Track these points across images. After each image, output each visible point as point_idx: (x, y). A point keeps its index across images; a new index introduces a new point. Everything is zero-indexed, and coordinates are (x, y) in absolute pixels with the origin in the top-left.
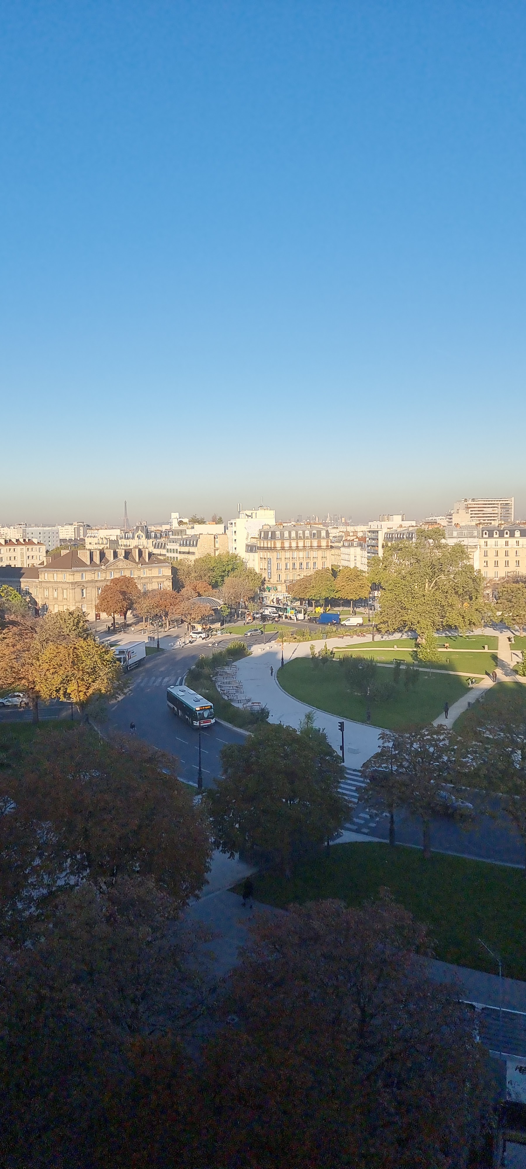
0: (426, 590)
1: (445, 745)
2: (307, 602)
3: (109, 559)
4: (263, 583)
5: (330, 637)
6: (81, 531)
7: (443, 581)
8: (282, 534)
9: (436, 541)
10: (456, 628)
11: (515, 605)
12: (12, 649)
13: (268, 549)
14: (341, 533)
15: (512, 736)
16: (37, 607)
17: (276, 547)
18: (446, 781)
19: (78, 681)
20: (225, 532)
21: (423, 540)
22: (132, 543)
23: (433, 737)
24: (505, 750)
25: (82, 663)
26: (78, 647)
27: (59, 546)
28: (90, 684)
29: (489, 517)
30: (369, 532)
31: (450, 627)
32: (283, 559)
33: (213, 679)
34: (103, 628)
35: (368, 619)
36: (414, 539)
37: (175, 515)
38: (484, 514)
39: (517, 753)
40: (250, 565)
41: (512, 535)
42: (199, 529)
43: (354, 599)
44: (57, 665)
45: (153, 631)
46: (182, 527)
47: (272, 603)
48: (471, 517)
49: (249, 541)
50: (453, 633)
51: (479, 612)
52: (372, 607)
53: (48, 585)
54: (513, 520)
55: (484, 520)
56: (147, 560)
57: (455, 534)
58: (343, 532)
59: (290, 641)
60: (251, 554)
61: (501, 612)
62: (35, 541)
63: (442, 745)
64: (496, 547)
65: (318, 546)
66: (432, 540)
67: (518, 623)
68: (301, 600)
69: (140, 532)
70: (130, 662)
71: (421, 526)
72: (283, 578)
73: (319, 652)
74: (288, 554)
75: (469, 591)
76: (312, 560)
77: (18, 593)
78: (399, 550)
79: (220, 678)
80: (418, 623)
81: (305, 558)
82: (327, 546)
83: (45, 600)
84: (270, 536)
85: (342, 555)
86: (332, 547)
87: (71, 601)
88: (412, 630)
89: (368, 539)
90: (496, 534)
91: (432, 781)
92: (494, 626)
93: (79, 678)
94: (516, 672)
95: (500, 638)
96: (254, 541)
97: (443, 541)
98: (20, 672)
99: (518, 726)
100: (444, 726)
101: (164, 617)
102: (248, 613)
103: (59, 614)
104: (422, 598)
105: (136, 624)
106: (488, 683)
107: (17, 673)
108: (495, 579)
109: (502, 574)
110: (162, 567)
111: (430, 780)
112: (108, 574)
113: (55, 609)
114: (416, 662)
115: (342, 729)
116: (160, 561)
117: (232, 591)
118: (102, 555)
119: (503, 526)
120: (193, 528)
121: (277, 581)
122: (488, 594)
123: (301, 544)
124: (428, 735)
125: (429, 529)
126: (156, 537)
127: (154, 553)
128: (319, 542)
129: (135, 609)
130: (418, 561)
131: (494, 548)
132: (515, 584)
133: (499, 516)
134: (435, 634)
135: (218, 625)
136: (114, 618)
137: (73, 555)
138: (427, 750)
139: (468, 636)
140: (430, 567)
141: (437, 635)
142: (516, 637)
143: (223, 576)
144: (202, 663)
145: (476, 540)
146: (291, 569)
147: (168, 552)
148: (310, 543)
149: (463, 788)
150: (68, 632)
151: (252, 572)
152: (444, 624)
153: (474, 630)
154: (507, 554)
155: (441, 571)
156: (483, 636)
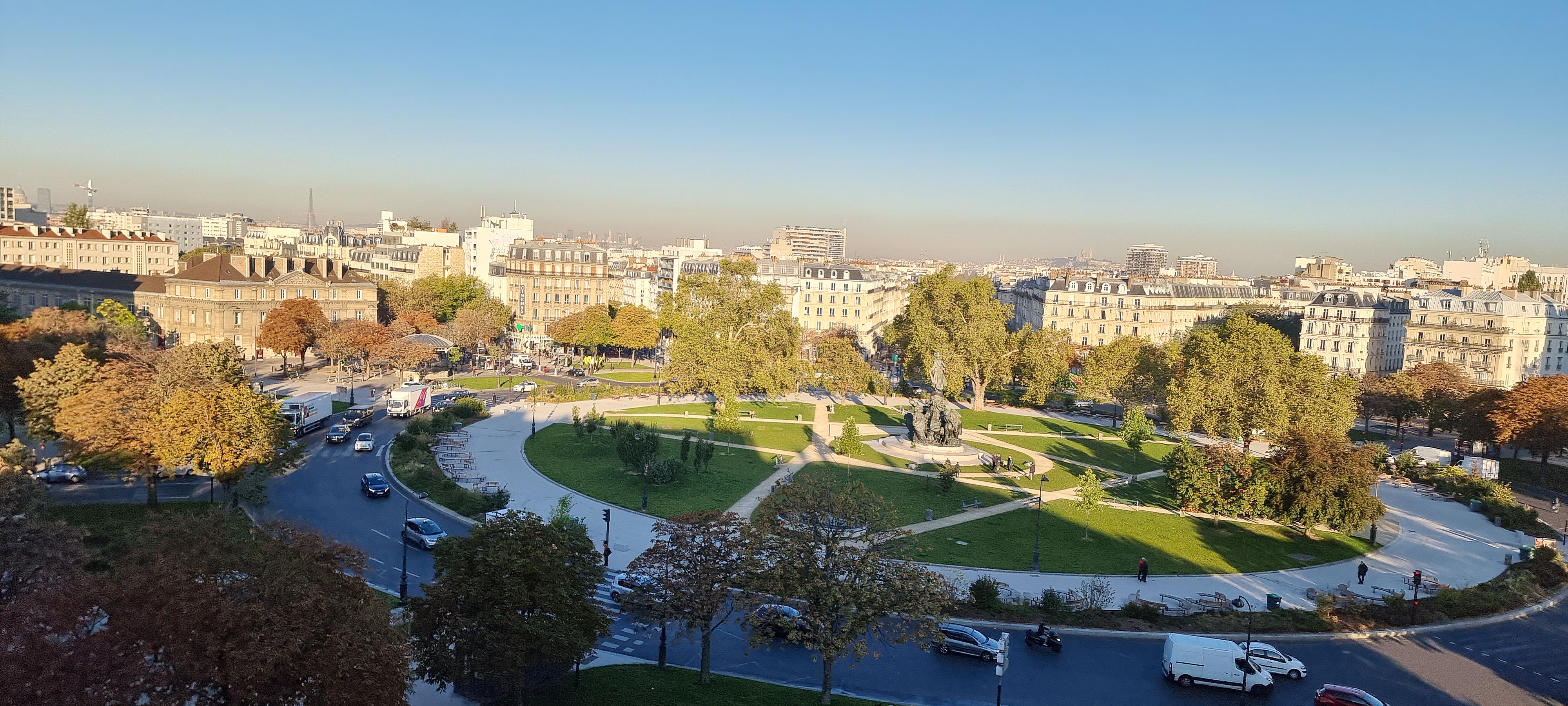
0: (729, 340)
1: (735, 538)
2: (573, 349)
3: (280, 270)
4: (512, 320)
5: (602, 398)
6: (239, 227)
7: (751, 330)
8: (542, 254)
9: (745, 278)
10: (765, 391)
11: (838, 365)
12: (116, 395)
13: (521, 272)
14: (624, 259)
16: (162, 336)
17: (532, 271)
18: (733, 584)
19: (224, 446)
20: (460, 244)
21: (729, 275)
22: (319, 251)
23: (721, 529)
25: (231, 420)
26: (223, 396)
27: (201, 247)
28: (242, 450)
29: (814, 251)
30: (662, 259)
31: (757, 391)
32: (542, 288)
33: (433, 449)
34: (266, 371)
35: (653, 375)
36: (718, 273)
37: (387, 215)
38: (809, 247)
40: (495, 293)
41: (840, 277)
42: (421, 237)
43: (637, 348)
44: (190, 421)
45: (346, 379)
46: (397, 233)
47: (524, 348)
48: (793, 250)
49: (495, 260)
50: (760, 398)
51: (794, 372)
52: (660, 359)
53: (181, 304)
54: (842, 258)
55: (808, 255)
56: (340, 276)
57: (771, 270)
58: (627, 257)
59: (546, 402)
60: (497, 279)
61: (820, 374)
62: (161, 236)
63: (732, 538)
64: (820, 290)
65: (591, 274)
66: (741, 276)
67: (839, 388)
68: (565, 346)
69: (330, 235)
70: (307, 421)
71: (728, 256)
72: (541, 314)
73: (585, 417)
74: (549, 283)
75: (782, 345)
76: (582, 292)
77: (129, 313)
78: (698, 286)
79: (441, 448)
80: (717, 383)
81: (572, 289)
82: (603, 274)
83: (175, 326)
84: (525, 254)
85: (624, 288)
86: (610, 276)
87: (217, 329)
88: (709, 393)
89: (659, 269)
90: (822, 274)
91: (716, 585)
92: (810, 390)
93: (224, 441)
94: (832, 449)
95: (818, 406)
96: (502, 260)
97: (754, 278)
98: (129, 430)
100: (739, 515)
101: (362, 360)
102: (489, 360)
103: (196, 347)
104: (724, 352)
105: (319, 367)
106: (797, 462)
107: (124, 431)
108: (816, 331)
109: (825, 326)
110: (363, 288)
111: (714, 584)
112: (278, 293)
113: (189, 339)
114: (711, 434)
115: (607, 519)
116: (360, 280)
117: (466, 328)
118: (270, 264)
119: (830, 264)
120: (412, 235)
121: (533, 318)
122: (808, 350)
123: (568, 269)
124: (715, 526)
125: (738, 261)
126: (355, 244)
127: (352, 267)
128: (593, 269)
129: (318, 347)
130: (722, 302)
131: (817, 292)
132: (840, 339)
133: (828, 251)
134: (738, 398)
135: (444, 375)
136: (285, 358)
137: (223, 261)
138: (712, 546)
139: (778, 403)
140: (736, 311)
141: (741, 400)
142: (837, 406)
143: (454, 307)
144: (416, 427)
145: (796, 280)
146: (553, 303)
147: (373, 266)
148: (580, 268)
150: (209, 374)
151: (496, 305)
152: (750, 385)
153: (786, 395)
154: (832, 299)
155: (750, 316)
156: (797, 403)
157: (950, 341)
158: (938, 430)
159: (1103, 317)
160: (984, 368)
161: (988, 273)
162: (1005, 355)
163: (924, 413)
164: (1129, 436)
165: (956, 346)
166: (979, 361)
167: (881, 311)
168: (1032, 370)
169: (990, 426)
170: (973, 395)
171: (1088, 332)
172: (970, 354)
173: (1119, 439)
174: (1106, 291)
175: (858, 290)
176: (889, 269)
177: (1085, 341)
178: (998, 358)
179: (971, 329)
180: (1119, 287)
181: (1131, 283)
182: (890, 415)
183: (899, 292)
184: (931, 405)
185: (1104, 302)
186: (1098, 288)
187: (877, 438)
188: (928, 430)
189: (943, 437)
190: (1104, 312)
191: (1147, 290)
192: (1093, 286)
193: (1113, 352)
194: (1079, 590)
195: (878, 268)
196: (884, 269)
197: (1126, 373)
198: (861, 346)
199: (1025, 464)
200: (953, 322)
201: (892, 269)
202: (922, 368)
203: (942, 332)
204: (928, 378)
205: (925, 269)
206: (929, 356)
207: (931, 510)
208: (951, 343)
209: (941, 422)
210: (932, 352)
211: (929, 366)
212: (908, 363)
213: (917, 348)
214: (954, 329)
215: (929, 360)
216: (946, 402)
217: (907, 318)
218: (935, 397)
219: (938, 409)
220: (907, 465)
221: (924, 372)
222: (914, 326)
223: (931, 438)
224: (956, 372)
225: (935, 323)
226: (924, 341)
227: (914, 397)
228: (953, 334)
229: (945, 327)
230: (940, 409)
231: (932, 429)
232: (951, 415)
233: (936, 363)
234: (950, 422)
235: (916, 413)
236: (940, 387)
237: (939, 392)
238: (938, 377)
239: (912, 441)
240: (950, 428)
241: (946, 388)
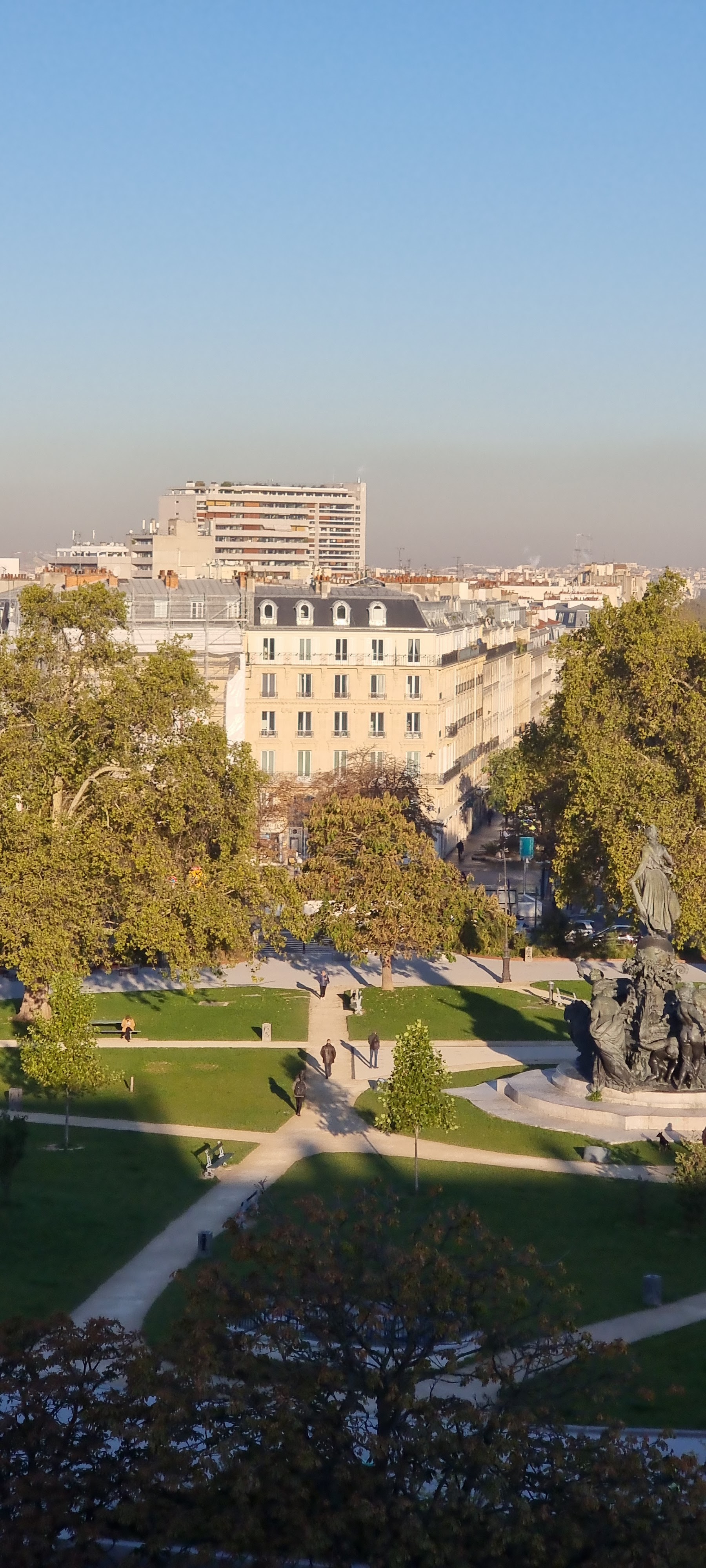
0: (53, 817)
1: (114, 1393)
7: (115, 785)
9: (93, 636)
10: (162, 962)
11: (368, 876)
15: (347, 1350)
18: (115, 1529)
21: (45, 630)
23: (70, 1369)
24: (324, 1401)
29: (281, 551)
31: (140, 960)
36: (11, 625)
38: (263, 539)
39: (361, 1408)
41: (360, 619)
48: (219, 550)
50: (151, 980)
51: (243, 900)
54: (361, 566)
55: (263, 563)
57: (161, 609)
61: (319, 903)
63: (104, 1394)
64: (305, 662)
66: (80, 631)
67: (376, 941)
71: (38, 577)
75: (207, 825)
80: (26, 943)
90: (306, 615)
91: (64, 1535)
94: (366, 1117)
97: (117, 636)
99: (367, 1313)
100: (112, 1323)
104: (40, 853)
106: (269, 1160)
108: (299, 779)
109: (324, 763)
111: (58, 1530)
114: (16, 1092)
119: (328, 586)
122: (275, 836)
124: (52, 1361)
125: (68, 589)
130: (27, 709)
131: (295, 667)
132: (369, 800)
133: (317, 548)
134: (86, 985)
138: (47, 1418)
139: (203, 992)
140: (71, 732)
141: (95, 989)
142: (370, 992)
145: (234, 634)
149: (176, 1549)
152: (119, 946)
153: (224, 968)
154: (340, 687)
155: (109, 745)
156: (255, 989)
157: (682, 790)
158: (660, 1046)
163: (621, 998)
165: (699, 803)
167: (480, 712)
175: (414, 655)
176: (496, 593)
182: (529, 1011)
183: (527, 657)
184: (640, 974)
187: (489, 1077)
189: (676, 1065)
195: (463, 591)
196: (482, 594)
198: (432, 816)
200: (685, 736)
201: (504, 593)
202: (607, 872)
203: (659, 765)
204: (628, 898)
205: (595, 589)
206: (626, 835)
207: (656, 1276)
208: (683, 797)
209: (668, 1021)
210: (634, 824)
211: (629, 866)
212: (567, 858)
213: (589, 816)
214: (690, 757)
215: (626, 848)
216: (678, 963)
217: (558, 729)
218: (648, 953)
219: (661, 987)
220: (581, 1152)
221: (616, 882)
222: (580, 752)
223: (642, 1069)
224: (700, 877)
225: (637, 743)
226: (610, 794)
227: (589, 954)
228: (688, 771)
229: (666, 751)
230: (665, 984)
231: (644, 1042)
232: (694, 1001)
233: (646, 855)
234: (695, 1020)
235: (599, 1001)
236: (662, 922)
237: (659, 937)
238: (656, 895)
239: (591, 1081)
240: (693, 1038)
241: (676, 926)
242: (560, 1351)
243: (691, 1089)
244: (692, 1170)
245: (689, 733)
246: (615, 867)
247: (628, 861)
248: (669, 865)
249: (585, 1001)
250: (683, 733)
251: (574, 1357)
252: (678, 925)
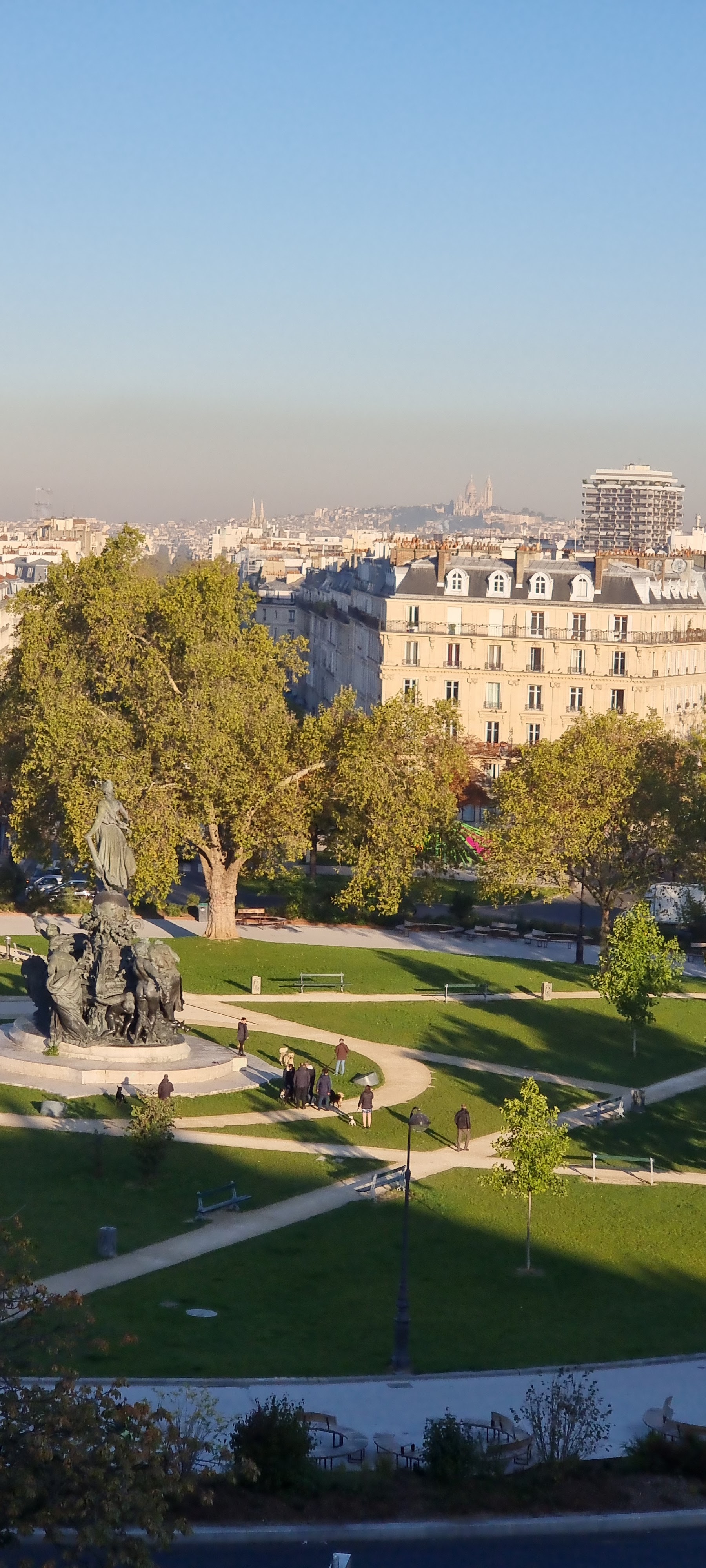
157: (138, 745)
159: (537, 664)
160: (232, 818)
161: (224, 550)
162: (288, 780)
163: (77, 953)
164: (620, 985)
165: (155, 758)
166: (218, 799)
168: (363, 818)
169: (257, 981)
170: (206, 897)
171: (499, 705)
172: (193, 779)
173: (595, 994)
174: (540, 596)
177: (494, 728)
178: (270, 788)
179: (194, 709)
180: (575, 583)
181: (603, 571)
184: (96, 930)
185: (538, 624)
186: (519, 586)
188: (91, 1003)
189: (132, 1020)
190: (537, 652)
191: (642, 590)
192: (507, 582)
193: (570, 760)
194: (521, 1415)
197: (605, 816)
199: (358, 1081)
200: (142, 692)
202: (63, 827)
203: (116, 720)
204: (84, 853)
205: (54, 544)
206: (81, 790)
207: (112, 1228)
208: (139, 752)
209: (124, 976)
210: (90, 780)
211: (86, 821)
212: (23, 813)
213: (46, 771)
214: (147, 713)
215: (83, 803)
216: (134, 919)
217: (15, 684)
218: (104, 909)
219: (117, 942)
220: (38, 1106)
221: (71, 838)
222: (37, 706)
223: (98, 1023)
224: (156, 832)
225: (95, 698)
226: (66, 749)
227: (46, 909)
228: (145, 726)
229: (122, 706)
230: (121, 940)
231: (100, 998)
232: (150, 957)
233: (102, 810)
234: (150, 976)
235: (55, 956)
236: (118, 878)
237: (115, 893)
238: (112, 850)
239: (48, 1036)
240: (149, 994)
241: (131, 881)
242: (15, 1304)
243: (147, 1043)
244: (147, 1123)
245: (145, 689)
246: (71, 822)
247: (85, 816)
248: (125, 820)
249: (42, 956)
250: (140, 689)
251: (29, 1310)
252: (134, 880)
